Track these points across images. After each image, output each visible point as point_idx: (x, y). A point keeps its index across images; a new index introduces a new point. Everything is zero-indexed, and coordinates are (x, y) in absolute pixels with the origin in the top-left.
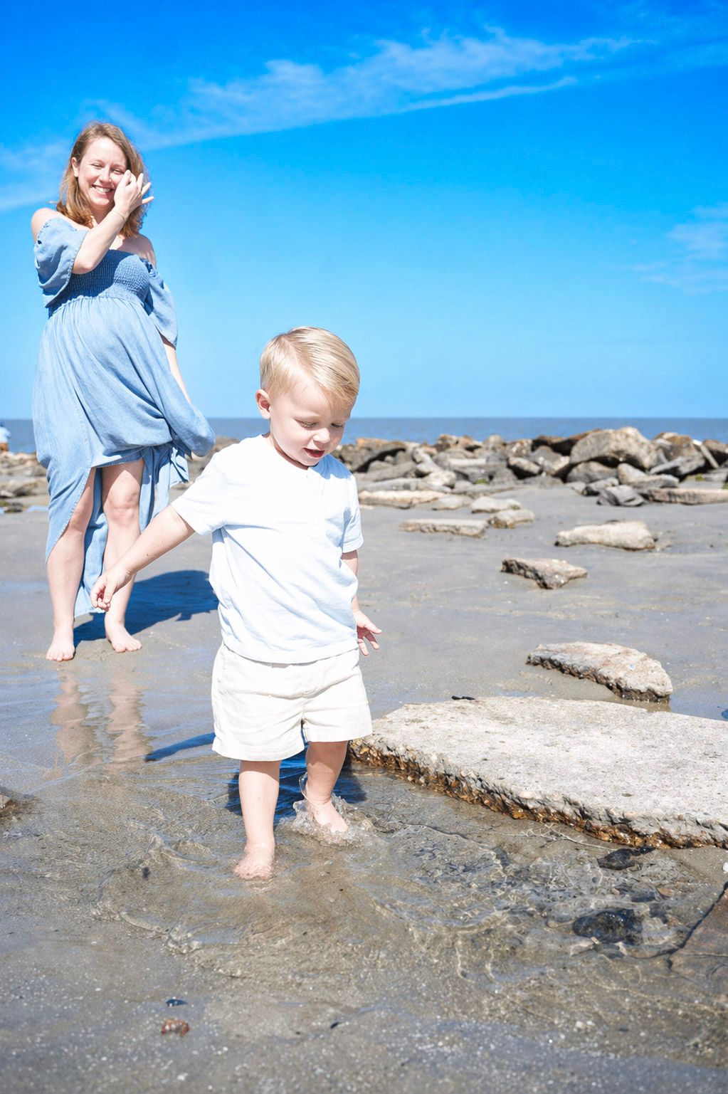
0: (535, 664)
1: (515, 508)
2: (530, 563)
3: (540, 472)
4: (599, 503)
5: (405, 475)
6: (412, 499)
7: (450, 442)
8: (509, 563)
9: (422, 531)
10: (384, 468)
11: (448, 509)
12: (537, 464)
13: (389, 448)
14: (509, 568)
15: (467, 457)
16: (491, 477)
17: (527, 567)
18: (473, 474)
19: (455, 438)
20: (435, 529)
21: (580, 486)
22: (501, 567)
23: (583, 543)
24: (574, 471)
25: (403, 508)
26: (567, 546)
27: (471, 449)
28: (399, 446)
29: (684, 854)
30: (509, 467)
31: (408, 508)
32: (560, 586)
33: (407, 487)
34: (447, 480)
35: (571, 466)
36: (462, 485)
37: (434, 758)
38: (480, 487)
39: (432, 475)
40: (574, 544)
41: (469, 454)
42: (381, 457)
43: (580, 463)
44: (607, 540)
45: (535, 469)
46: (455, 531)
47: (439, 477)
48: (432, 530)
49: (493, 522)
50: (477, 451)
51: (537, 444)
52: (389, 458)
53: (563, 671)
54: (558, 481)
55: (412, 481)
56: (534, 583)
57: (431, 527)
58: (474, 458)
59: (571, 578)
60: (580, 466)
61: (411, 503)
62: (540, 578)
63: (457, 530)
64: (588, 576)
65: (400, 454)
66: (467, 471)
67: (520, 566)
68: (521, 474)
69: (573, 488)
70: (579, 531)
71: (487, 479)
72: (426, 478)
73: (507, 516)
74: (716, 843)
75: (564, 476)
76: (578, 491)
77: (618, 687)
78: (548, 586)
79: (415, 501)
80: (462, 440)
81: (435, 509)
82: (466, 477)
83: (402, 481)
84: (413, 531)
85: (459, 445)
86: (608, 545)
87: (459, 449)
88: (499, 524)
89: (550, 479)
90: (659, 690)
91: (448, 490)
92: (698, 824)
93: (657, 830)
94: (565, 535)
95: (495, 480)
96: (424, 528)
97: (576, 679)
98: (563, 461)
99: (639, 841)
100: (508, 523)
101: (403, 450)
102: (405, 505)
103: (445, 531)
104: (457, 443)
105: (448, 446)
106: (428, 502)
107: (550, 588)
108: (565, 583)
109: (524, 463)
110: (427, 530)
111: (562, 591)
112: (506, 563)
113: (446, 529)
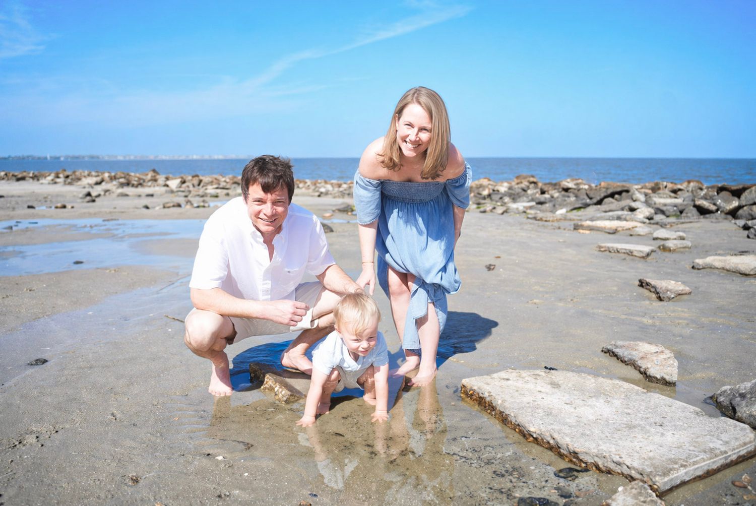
0: (605, 353)
1: (682, 238)
2: (653, 282)
3: (717, 210)
4: (748, 237)
5: (622, 209)
6: (618, 227)
7: (661, 186)
8: (643, 281)
9: (610, 252)
10: (612, 203)
11: (639, 235)
12: (715, 204)
13: (619, 189)
14: (642, 284)
15: (671, 197)
16: (681, 212)
17: (651, 284)
18: (667, 210)
19: (665, 184)
20: (618, 252)
21: (741, 222)
22: (638, 283)
23: (711, 268)
24: (740, 212)
25: (609, 233)
26: (698, 269)
27: (675, 191)
28: (625, 189)
29: (604, 478)
30: (695, 206)
31: (614, 233)
32: (670, 299)
33: (619, 218)
34: (647, 214)
35: (740, 207)
36: (659, 217)
37: (500, 402)
38: (672, 219)
39: (638, 210)
40: (704, 268)
41: (673, 195)
42: (612, 195)
43: (746, 205)
44: (728, 267)
45: (713, 208)
46: (630, 254)
47: (644, 211)
48: (616, 251)
49: (661, 247)
50: (679, 193)
51: (721, 190)
52: (616, 196)
53: (618, 359)
54: (730, 217)
55: (626, 213)
56: (654, 296)
57: (615, 249)
58: (676, 198)
59: (679, 295)
60: (745, 208)
61: (616, 230)
62: (658, 293)
63: (632, 253)
64: (692, 294)
65: (624, 194)
66: (664, 208)
67: (648, 284)
68: (702, 211)
69: (735, 224)
70: (710, 260)
71: (679, 213)
72: (635, 213)
73: (670, 244)
74: (623, 474)
75: (733, 214)
76: (739, 226)
77: (645, 373)
78: (662, 298)
79: (619, 229)
80: (670, 186)
81: (631, 235)
82: (663, 212)
83: (620, 213)
84: (605, 251)
85: (667, 189)
86: (728, 271)
87: (667, 191)
88: (665, 249)
89: (723, 215)
90: (668, 378)
91: (647, 221)
92: (613, 462)
93: (593, 461)
94: (700, 261)
95: (684, 214)
96: (611, 250)
97: (624, 364)
98: (735, 203)
99: (583, 465)
100: (672, 249)
101: (627, 191)
102: (611, 232)
103: (624, 253)
104: (666, 187)
105: (659, 189)
106: (629, 229)
107: (663, 301)
108: (673, 298)
109: (706, 204)
110: (613, 251)
111: (671, 303)
112: (640, 281)
113: (625, 251)
